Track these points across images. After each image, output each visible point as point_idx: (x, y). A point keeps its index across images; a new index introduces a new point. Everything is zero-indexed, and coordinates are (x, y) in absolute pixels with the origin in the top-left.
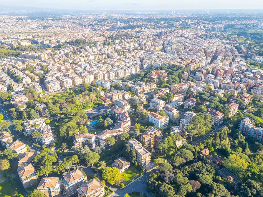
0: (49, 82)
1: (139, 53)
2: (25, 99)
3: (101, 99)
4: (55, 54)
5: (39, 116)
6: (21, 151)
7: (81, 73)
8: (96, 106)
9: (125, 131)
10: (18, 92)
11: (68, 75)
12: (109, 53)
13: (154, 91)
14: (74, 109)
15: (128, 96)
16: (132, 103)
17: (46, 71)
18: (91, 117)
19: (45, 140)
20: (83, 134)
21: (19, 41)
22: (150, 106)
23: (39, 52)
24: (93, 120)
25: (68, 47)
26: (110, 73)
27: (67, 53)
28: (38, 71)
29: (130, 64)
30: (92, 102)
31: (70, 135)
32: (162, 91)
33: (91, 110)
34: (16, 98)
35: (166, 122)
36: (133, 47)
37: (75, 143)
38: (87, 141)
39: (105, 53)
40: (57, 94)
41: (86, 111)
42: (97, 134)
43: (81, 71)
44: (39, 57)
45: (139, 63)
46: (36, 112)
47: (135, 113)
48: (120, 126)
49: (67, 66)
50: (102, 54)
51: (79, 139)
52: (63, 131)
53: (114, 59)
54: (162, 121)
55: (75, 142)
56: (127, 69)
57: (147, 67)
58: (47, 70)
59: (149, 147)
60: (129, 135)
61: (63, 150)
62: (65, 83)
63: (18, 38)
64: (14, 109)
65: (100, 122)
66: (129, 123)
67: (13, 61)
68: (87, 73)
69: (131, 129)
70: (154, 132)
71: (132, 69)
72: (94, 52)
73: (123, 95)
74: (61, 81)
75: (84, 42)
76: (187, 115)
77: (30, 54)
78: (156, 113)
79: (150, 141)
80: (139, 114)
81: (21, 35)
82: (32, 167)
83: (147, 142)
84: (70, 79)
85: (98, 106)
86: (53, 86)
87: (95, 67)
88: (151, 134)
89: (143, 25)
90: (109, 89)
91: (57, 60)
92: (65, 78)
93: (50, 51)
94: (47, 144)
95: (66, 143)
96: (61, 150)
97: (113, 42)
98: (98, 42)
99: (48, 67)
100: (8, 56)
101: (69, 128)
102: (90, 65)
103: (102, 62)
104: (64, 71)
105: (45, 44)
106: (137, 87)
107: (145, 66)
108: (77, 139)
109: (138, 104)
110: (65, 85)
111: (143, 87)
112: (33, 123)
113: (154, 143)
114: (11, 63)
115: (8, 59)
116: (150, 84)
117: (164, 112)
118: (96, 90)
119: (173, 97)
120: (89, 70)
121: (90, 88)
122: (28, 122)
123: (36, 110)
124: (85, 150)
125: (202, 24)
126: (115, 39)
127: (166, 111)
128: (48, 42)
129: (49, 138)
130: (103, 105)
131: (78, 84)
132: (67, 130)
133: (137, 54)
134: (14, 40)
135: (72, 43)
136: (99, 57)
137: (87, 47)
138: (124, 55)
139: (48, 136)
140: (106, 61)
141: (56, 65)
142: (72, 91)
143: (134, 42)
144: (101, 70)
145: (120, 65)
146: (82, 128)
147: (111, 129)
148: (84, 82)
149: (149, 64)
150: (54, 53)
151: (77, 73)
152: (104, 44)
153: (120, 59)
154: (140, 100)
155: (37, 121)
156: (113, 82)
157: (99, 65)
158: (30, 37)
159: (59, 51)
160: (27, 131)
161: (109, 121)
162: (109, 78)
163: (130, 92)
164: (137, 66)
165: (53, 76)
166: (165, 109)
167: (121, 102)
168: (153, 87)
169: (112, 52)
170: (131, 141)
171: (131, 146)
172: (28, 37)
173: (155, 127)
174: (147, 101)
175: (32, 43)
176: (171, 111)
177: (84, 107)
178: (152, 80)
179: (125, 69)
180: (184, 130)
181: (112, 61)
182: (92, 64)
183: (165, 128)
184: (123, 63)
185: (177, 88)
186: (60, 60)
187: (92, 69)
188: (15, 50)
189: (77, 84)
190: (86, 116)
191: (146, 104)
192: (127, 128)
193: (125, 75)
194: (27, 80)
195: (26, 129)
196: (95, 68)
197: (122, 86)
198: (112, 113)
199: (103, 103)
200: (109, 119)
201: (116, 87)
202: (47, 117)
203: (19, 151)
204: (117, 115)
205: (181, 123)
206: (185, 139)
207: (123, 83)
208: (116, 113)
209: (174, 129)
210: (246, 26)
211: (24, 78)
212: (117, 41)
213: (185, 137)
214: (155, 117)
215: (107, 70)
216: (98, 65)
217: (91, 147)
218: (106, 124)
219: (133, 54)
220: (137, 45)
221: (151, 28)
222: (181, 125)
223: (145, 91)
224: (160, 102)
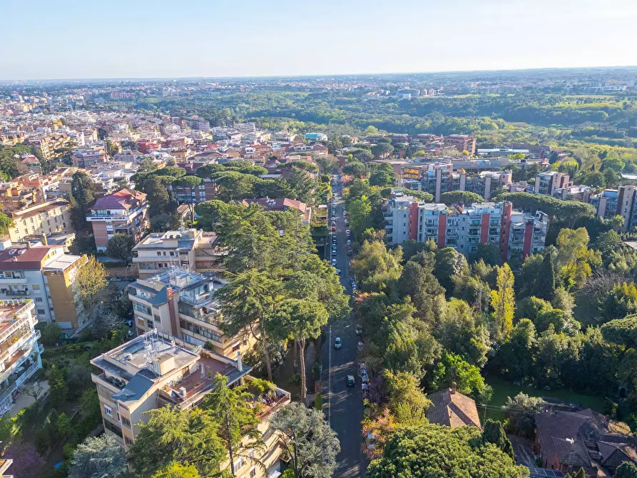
176: (35, 266)
206: (278, 398)
210: (138, 94)
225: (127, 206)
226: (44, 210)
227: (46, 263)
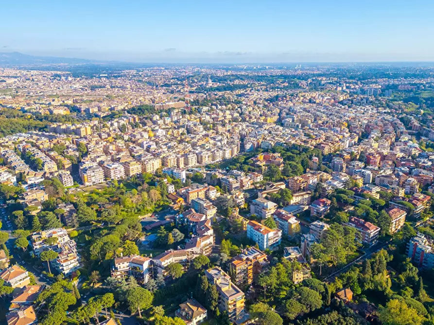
0: (86, 170)
1: (239, 127)
2: (42, 196)
3: (169, 198)
4: (104, 126)
5: (61, 224)
6: (19, 283)
7: (140, 156)
8: (158, 210)
9: (204, 253)
10: (34, 185)
11: (119, 159)
12: (190, 126)
13: (260, 186)
14: (121, 214)
15: (214, 194)
16: (220, 204)
17: (84, 153)
18: (148, 228)
19: (64, 265)
20: (129, 257)
21: (51, 107)
22: (251, 211)
23: (78, 124)
24: (152, 234)
25: (125, 117)
26: (189, 156)
27: (123, 125)
28: (71, 152)
29: (223, 143)
30: (152, 202)
31: (107, 258)
32: (273, 187)
33: (150, 217)
34: (27, 194)
35: (277, 240)
36: (230, 117)
37: (113, 271)
38: (135, 268)
39: (183, 127)
40: (98, 189)
41: (140, 217)
42: (154, 257)
43: (140, 153)
44: (77, 132)
45: (237, 141)
46: (56, 217)
47: (224, 223)
48: (194, 244)
49: (120, 145)
50: (179, 128)
51: (122, 265)
52: (95, 250)
53: (197, 136)
54: (269, 236)
55: (114, 269)
56: (217, 151)
57: (251, 148)
58: (86, 150)
59: (245, 282)
60: (208, 260)
61: (92, 285)
62: (112, 171)
63: (50, 104)
64: (21, 212)
65: (161, 236)
66: (211, 240)
67: (34, 137)
68: (151, 156)
69: (215, 250)
70: (254, 255)
71: (225, 150)
72: (167, 125)
73: (206, 192)
74: (107, 168)
75: (152, 110)
76: (315, 227)
77: (63, 127)
78: (260, 222)
79: (245, 271)
80: (231, 224)
81: (56, 99)
82: (32, 312)
83: (240, 273)
84: (121, 166)
85: (163, 210)
86: (93, 176)
87: (165, 147)
88: (248, 259)
89: (249, 85)
90: (184, 182)
91: (104, 136)
92: (113, 164)
93: (96, 122)
94: (66, 272)
95: (98, 272)
96: (90, 284)
97: (198, 109)
98: (174, 108)
99: (89, 146)
100: (29, 129)
101: (107, 246)
102: (157, 143)
103: (178, 139)
104: (113, 152)
105: (91, 112)
106: (231, 180)
107: (248, 146)
108: (117, 265)
109: (230, 207)
110: (112, 174)
111: (242, 179)
112: (47, 236)
113: (253, 276)
114: (31, 140)
115: (28, 133)
116: (254, 174)
117: (273, 222)
118: (161, 183)
119: (291, 196)
120: (154, 152)
121: (152, 180)
122: (38, 234)
123: (57, 215)
124: (128, 284)
125: (345, 84)
126: (202, 105)
127: (277, 219)
128: (96, 110)
129: (70, 263)
130: (172, 208)
131: (134, 173)
132: (102, 249)
133: (236, 128)
134: (44, 106)
135: (132, 111)
136: (173, 132)
137: (156, 117)
138: (213, 129)
139: (69, 258)
140: (183, 137)
141: (102, 143)
142: (122, 185)
143: (232, 109)
144: (174, 151)
145: (207, 145)
146: (128, 246)
147: (179, 249)
148: (144, 170)
149: (254, 144)
150: (102, 125)
151: (133, 157)
152: (184, 113)
153: (207, 135)
154: (233, 201)
155: (54, 233)
156: (192, 171)
157: (172, 144)
158: (70, 102)
159: (110, 123)
160: (36, 249)
161: (177, 234)
162: (186, 164)
163: (218, 187)
164: (233, 146)
165: (93, 160)
166: (275, 216)
167: (201, 202)
168: (259, 180)
169: (195, 125)
170: (212, 272)
171: (211, 279)
172: (66, 102)
173: (256, 247)
174: (245, 202)
175: (71, 112)
176: (287, 221)
177: (139, 210)
178: (257, 169)
179: (214, 151)
180: (308, 253)
181: (193, 138)
182: (160, 142)
183: (275, 249)
184: (212, 141)
185: (298, 182)
186: (109, 135)
187: (159, 151)
188: (41, 120)
189: (131, 174)
190: (140, 227)
191: (245, 208)
192: (208, 249)
193: (213, 161)
194: (50, 167)
195: (35, 245)
196: (165, 149)
197: (205, 178)
198: (184, 220)
199: (171, 205)
200: (176, 230)
201: (196, 179)
202: (74, 226)
203: (16, 282)
204: (191, 224)
205: (303, 241)
206: (309, 269)
207: (209, 172)
208: (191, 222)
209: (289, 252)
210: (418, 88)
211: (46, 163)
212: (205, 109)
213: (308, 266)
214: (258, 230)
215: (184, 152)
216: (169, 144)
217: (141, 279)
218: (171, 240)
219: (228, 127)
220: (236, 115)
221: (261, 89)
222: (303, 244)
223: (243, 186)
224: (267, 205)
225: (322, 205)
226: (302, 195)
227: (290, 221)
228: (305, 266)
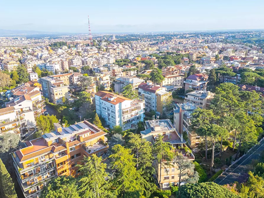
32: (145, 73)
35: (137, 114)
54: (123, 107)
70: (75, 133)
73: (70, 78)
76: (193, 97)
88: (59, 142)
97: (98, 44)
119: (162, 77)
127: (142, 93)
163: (86, 74)
167: (50, 79)
176: (154, 92)
179: (99, 59)
205: (178, 111)
206: (190, 156)
209: (152, 126)
210: (249, 36)
212: (104, 43)
213: (189, 151)
222: (176, 115)
223: (116, 75)
224: (133, 81)
225: (199, 80)
227: (158, 92)
228: (183, 151)
